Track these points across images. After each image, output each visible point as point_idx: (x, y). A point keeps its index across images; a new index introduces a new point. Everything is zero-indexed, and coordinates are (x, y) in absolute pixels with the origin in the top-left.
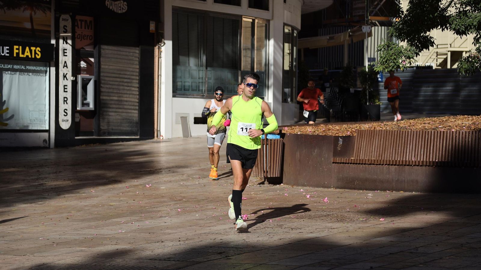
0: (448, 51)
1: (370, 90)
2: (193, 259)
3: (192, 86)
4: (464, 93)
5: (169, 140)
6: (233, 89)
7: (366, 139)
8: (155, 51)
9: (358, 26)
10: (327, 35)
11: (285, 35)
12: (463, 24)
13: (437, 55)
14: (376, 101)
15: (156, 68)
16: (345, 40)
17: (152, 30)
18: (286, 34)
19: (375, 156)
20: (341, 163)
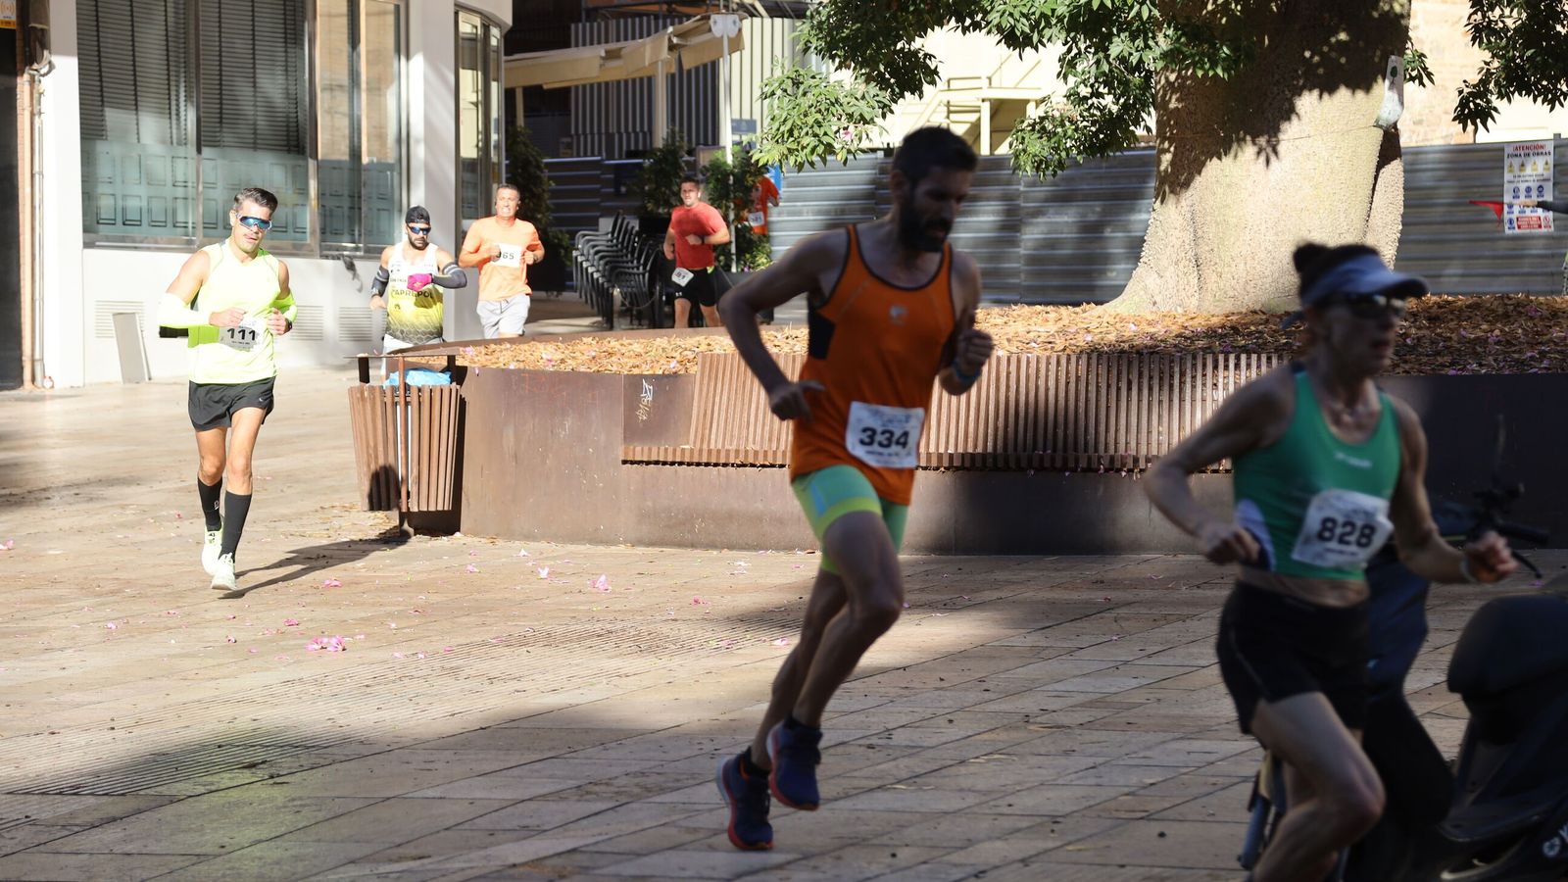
0: (983, 101)
1: (739, 226)
2: (159, 789)
3: (149, 211)
4: (1032, 234)
5: (73, 392)
6: (290, 219)
7: (730, 384)
8: (18, 92)
9: (698, 17)
10: (599, 43)
11: (460, 41)
12: (1025, 11)
13: (949, 112)
14: (760, 262)
15: (23, 148)
16: (656, 62)
17: (7, 19)
18: (463, 39)
19: (758, 438)
20: (648, 463)
